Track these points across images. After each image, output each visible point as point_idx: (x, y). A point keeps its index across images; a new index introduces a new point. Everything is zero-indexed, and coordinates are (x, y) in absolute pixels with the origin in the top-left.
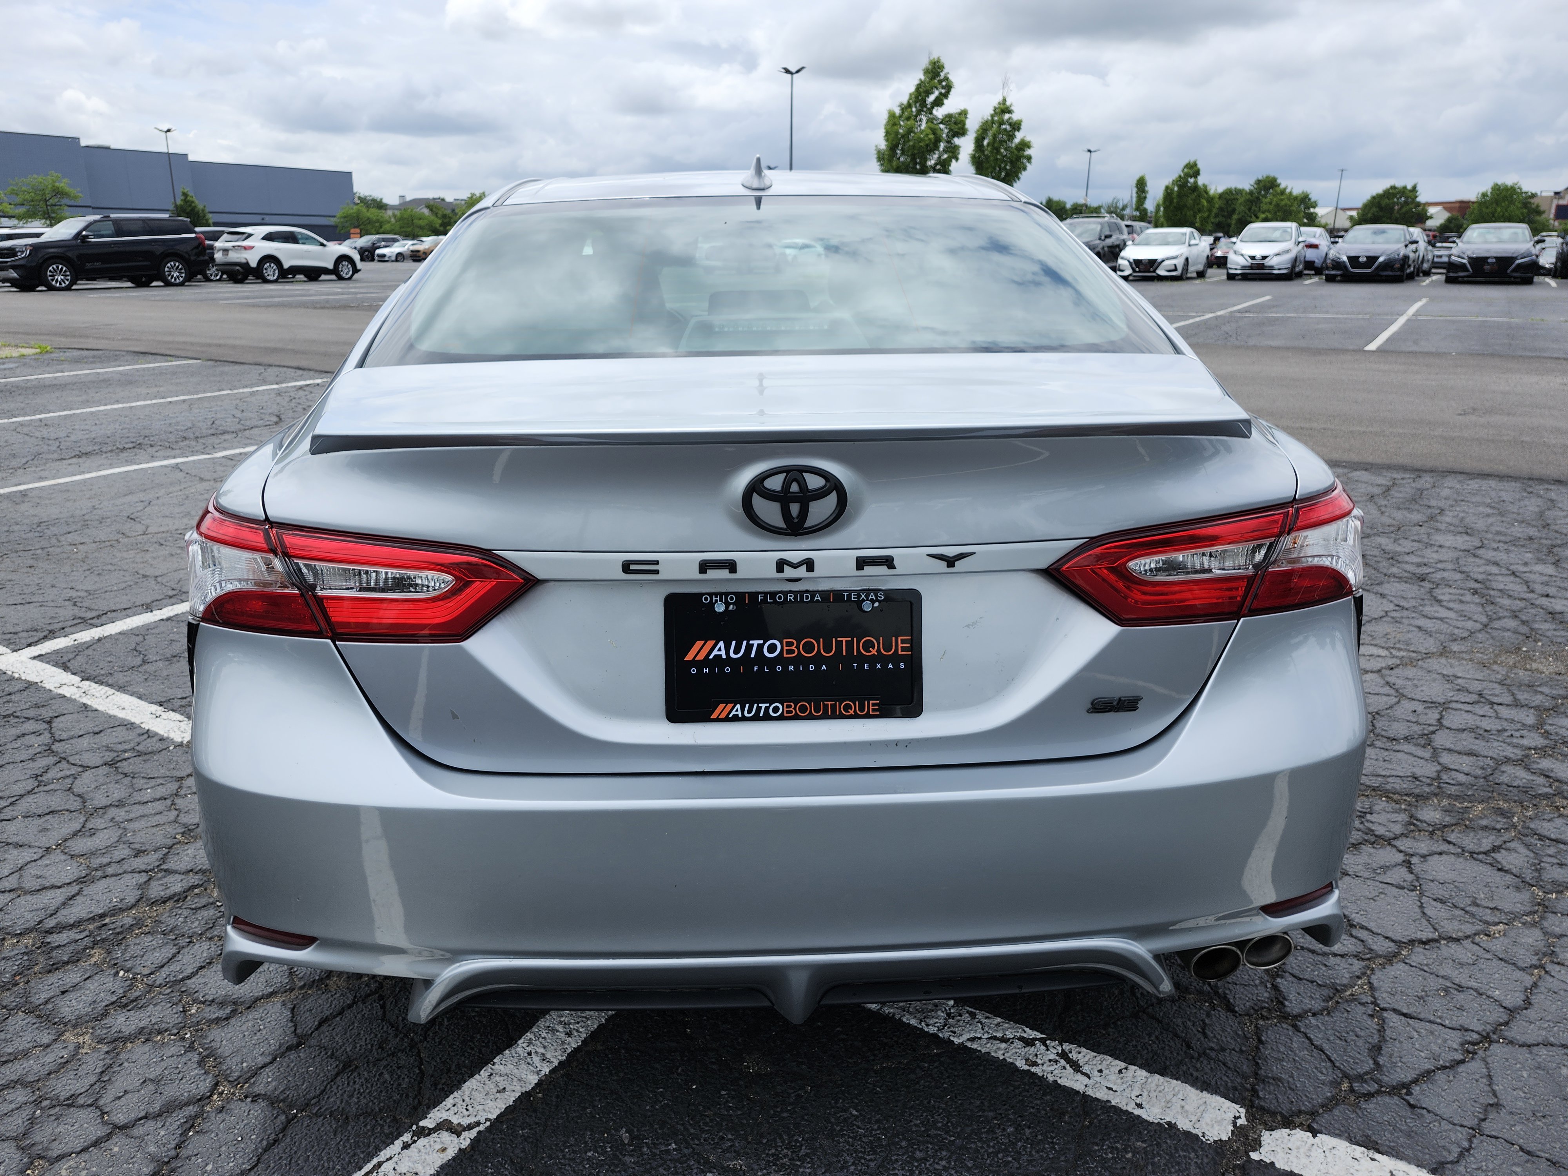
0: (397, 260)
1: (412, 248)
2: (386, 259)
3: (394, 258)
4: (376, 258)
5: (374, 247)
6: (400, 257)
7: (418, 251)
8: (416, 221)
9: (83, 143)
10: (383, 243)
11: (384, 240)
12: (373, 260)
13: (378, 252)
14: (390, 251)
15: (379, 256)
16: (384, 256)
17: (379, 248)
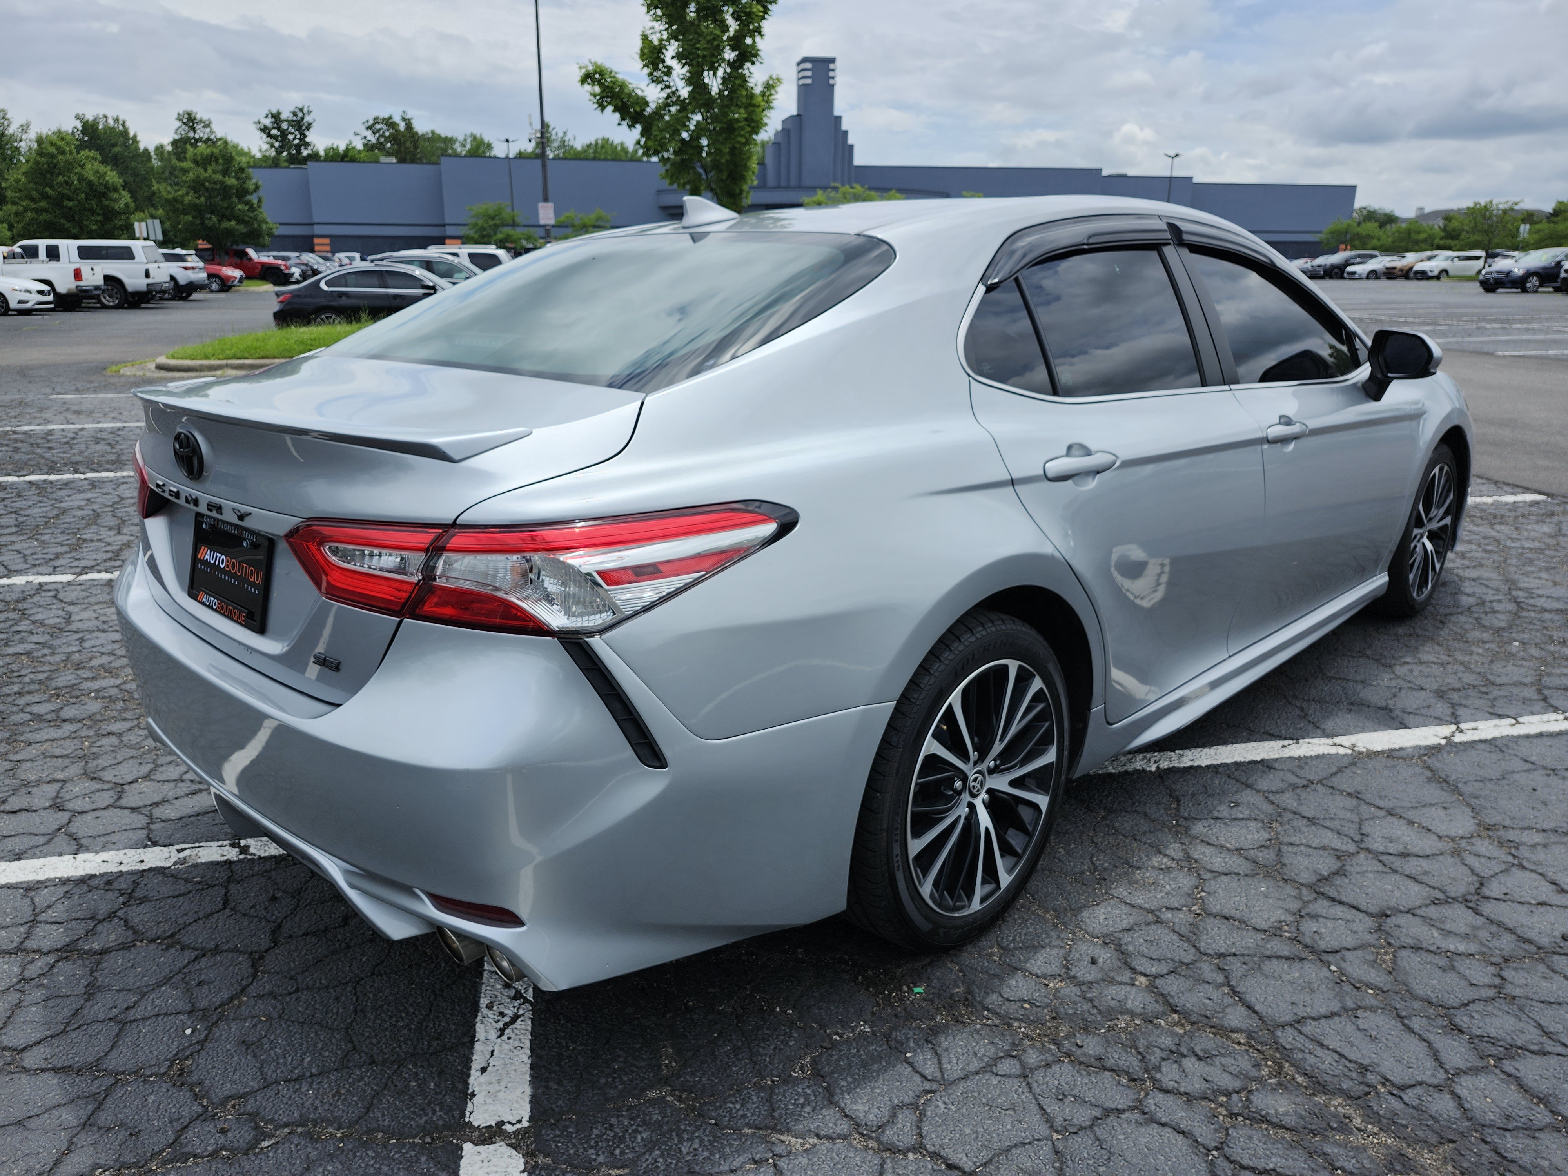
0: (1368, 278)
1: (1389, 265)
2: (1356, 276)
3: (1364, 276)
4: (1345, 275)
5: (1347, 263)
6: (1373, 275)
7: (1394, 268)
8: (1413, 236)
9: (1105, 173)
10: (1358, 260)
11: (1359, 256)
12: (1342, 277)
13: (1349, 269)
14: (1360, 269)
15: (1349, 273)
16: (1354, 273)
17: (1353, 264)
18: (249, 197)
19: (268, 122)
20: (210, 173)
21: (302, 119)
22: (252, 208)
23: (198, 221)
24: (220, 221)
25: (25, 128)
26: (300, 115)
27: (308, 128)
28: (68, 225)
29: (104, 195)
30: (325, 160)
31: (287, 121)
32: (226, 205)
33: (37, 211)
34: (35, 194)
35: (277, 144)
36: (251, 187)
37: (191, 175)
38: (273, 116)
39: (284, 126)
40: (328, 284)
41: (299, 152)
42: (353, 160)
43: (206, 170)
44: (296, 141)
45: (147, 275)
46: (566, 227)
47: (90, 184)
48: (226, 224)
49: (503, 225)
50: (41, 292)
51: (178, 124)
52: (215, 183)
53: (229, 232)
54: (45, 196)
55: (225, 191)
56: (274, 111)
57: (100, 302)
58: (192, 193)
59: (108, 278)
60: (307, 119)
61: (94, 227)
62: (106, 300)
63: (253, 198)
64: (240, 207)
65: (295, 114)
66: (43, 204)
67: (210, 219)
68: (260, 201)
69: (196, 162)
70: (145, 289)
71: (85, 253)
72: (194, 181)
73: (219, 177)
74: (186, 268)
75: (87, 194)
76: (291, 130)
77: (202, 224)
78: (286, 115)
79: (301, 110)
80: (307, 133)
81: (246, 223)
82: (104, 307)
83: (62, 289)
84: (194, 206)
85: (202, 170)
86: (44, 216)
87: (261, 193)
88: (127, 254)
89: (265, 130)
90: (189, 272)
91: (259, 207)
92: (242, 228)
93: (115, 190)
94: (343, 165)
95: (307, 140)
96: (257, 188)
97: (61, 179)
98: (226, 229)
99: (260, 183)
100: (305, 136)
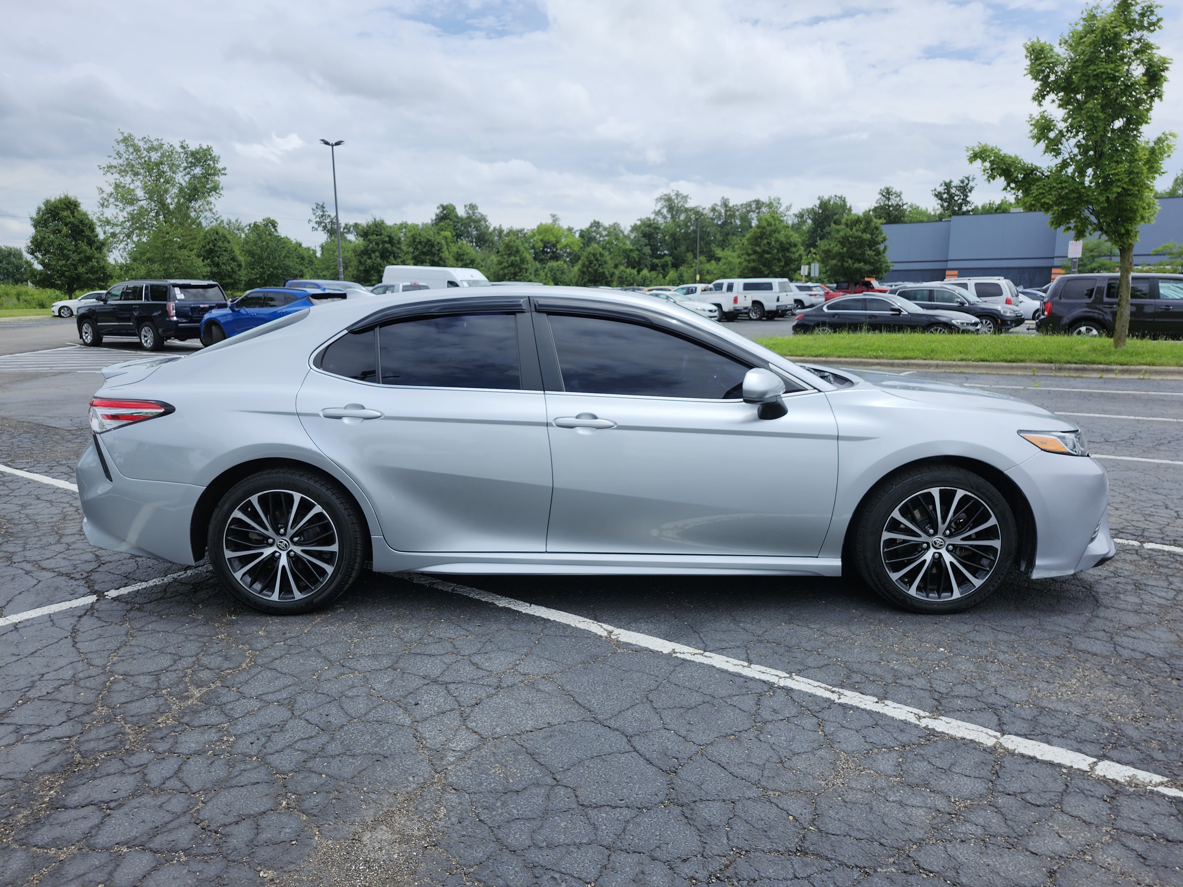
18: (878, 246)
19: (941, 189)
20: (855, 232)
21: (967, 184)
22: (878, 253)
23: (839, 264)
24: (853, 263)
25: (788, 208)
26: (966, 181)
27: (970, 191)
28: (763, 269)
29: (788, 250)
30: (982, 214)
31: (956, 187)
32: (859, 252)
33: (749, 261)
34: (750, 251)
35: (946, 204)
36: (880, 239)
37: (842, 234)
38: (946, 184)
39: (953, 191)
40: (829, 308)
41: (960, 209)
42: (1005, 211)
43: (851, 230)
44: (960, 201)
45: (778, 300)
46: (1164, 255)
47: (781, 243)
48: (857, 265)
49: (1100, 256)
50: (711, 311)
51: (880, 196)
52: (856, 238)
53: (858, 270)
54: (755, 252)
55: (861, 243)
56: (947, 181)
57: (749, 316)
58: (839, 245)
59: (755, 303)
60: (971, 184)
61: (777, 270)
62: (753, 315)
63: (881, 247)
64: (869, 253)
65: (962, 182)
66: (753, 257)
67: (847, 262)
68: (885, 248)
69: (847, 225)
70: (774, 309)
71: (747, 287)
72: (842, 238)
73: (860, 234)
74: (811, 295)
75: (778, 249)
76: (958, 193)
77: (843, 265)
78: (956, 182)
79: (968, 178)
80: (969, 194)
81: (871, 264)
82: (751, 319)
83: (726, 309)
84: (839, 254)
85: (849, 230)
86: (752, 264)
87: (886, 243)
88: (769, 287)
89: (939, 196)
90: (812, 298)
91: (884, 252)
92: (867, 267)
93: (795, 246)
94: (998, 215)
95: (968, 199)
96: (885, 239)
97: (765, 241)
98: (856, 268)
99: (888, 237)
100: (967, 196)
